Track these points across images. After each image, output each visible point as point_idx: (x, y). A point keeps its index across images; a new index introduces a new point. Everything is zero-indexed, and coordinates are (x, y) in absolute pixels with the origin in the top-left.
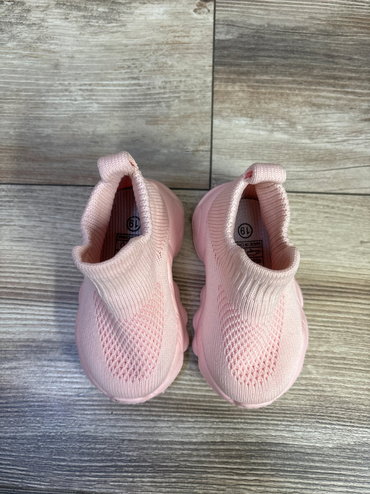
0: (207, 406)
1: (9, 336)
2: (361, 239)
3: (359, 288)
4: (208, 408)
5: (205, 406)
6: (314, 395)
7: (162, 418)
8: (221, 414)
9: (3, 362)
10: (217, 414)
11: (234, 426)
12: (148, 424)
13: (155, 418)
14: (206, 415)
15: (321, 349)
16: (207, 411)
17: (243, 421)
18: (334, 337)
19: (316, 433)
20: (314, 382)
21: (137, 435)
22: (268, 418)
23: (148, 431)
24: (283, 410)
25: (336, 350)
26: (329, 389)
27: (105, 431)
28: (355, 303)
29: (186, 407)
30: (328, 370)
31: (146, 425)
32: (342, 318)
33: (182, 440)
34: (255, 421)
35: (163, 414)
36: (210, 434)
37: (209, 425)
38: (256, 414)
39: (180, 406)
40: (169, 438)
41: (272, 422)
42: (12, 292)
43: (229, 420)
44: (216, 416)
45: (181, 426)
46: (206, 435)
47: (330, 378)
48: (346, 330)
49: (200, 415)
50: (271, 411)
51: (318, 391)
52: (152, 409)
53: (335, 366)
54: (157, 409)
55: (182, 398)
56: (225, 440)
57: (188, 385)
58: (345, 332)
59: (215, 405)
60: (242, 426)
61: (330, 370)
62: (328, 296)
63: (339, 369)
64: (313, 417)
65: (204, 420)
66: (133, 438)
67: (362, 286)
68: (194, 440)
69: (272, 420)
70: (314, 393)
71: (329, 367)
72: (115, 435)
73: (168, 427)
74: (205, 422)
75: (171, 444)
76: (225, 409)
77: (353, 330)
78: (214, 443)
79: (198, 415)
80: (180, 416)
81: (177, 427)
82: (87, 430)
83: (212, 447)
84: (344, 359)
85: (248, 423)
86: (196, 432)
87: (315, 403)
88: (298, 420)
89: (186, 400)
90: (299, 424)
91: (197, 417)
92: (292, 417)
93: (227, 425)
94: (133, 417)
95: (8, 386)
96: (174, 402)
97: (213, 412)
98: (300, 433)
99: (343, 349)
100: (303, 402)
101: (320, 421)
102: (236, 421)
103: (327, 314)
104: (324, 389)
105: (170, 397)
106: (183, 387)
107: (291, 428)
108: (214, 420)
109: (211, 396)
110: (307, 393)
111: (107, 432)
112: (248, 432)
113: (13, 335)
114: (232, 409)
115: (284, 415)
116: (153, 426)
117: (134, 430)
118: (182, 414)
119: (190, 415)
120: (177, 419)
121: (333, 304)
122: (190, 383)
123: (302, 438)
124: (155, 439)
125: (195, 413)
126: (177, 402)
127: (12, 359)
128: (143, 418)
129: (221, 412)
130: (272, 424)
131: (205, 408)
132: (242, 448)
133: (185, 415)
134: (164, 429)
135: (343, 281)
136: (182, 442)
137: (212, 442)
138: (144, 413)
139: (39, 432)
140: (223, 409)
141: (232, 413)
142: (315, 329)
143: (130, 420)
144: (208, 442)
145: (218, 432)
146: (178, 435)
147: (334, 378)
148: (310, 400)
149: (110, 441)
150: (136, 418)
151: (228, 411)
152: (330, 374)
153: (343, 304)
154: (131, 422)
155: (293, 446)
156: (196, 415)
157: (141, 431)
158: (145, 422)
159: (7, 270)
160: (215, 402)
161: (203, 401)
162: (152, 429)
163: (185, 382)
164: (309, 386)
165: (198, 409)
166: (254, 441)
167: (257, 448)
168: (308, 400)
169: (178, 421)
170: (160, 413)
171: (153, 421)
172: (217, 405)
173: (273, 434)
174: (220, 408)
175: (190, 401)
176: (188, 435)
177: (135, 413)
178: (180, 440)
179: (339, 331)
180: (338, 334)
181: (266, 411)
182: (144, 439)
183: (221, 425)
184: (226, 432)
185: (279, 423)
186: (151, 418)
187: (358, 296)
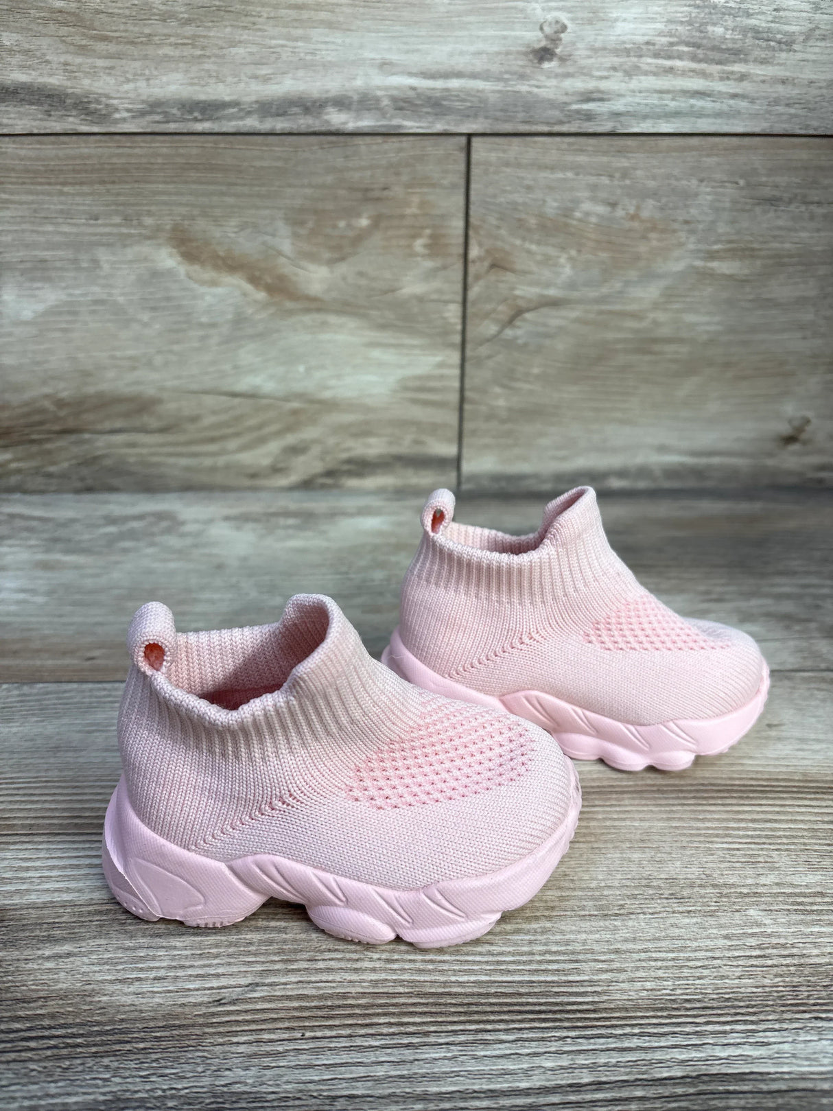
0: (541, 1004)
1: (66, 897)
2: (767, 722)
3: (796, 784)
4: (543, 1008)
5: (534, 1004)
6: (787, 966)
7: (432, 1039)
8: (579, 1019)
9: (41, 945)
10: (568, 1019)
11: (618, 1045)
12: (396, 1054)
13: (415, 1040)
14: (543, 1025)
15: (763, 880)
16: (543, 1016)
17: (636, 1030)
18: (782, 860)
19: (824, 1042)
20: (774, 941)
21: (370, 1084)
22: (697, 1020)
23: (398, 1073)
24: (728, 1000)
25: (796, 880)
26: (816, 952)
27: (285, 1079)
28: (799, 806)
29: (489, 1009)
30: (794, 917)
31: (392, 1059)
32: (784, 830)
33: (492, 1087)
34: (666, 1029)
35: (433, 1028)
36: (562, 1068)
37: (554, 1047)
38: (665, 1014)
39: (474, 1008)
40: (455, 1084)
41: (709, 1028)
42: (91, 824)
43: (603, 1031)
44: (567, 1024)
45: (482, 1053)
46: (552, 1070)
47: (808, 930)
48: (803, 847)
49: (527, 1026)
50: (698, 1005)
51: (792, 956)
52: (406, 1020)
53: (808, 908)
54: (417, 1020)
55: (475, 990)
56: (604, 1079)
57: (487, 962)
58: (801, 850)
59: (558, 1000)
60: (635, 1042)
61: (803, 917)
62: (741, 798)
63: (820, 912)
64: (801, 1008)
65: (540, 1035)
66: (359, 1092)
67: (799, 781)
68: (524, 1085)
69: (708, 1023)
70: (785, 962)
71: (795, 910)
72: (311, 1086)
73: (449, 1059)
74: (543, 1039)
75: (464, 1099)
76: (585, 1007)
77: (816, 847)
78: (577, 1087)
79: (523, 1026)
80: (477, 1031)
81: (474, 1057)
82: (238, 1080)
83: (573, 1098)
84: (822, 895)
85: (650, 1035)
86: (525, 1066)
87: (796, 980)
88: (770, 1017)
89: (488, 995)
90: (777, 1026)
91: (521, 1029)
92: (754, 1014)
93: (600, 1043)
94: (359, 1042)
95: (41, 994)
96: (459, 1001)
97: (558, 1016)
98: (786, 1047)
99: (812, 878)
100: (767, 982)
101: (823, 1015)
102: (619, 1032)
103: (751, 825)
104: (805, 952)
105: (447, 990)
106: (475, 967)
107: (760, 1037)
108: (565, 1033)
109: (546, 982)
110: (770, 962)
111: (288, 1082)
112: (658, 1055)
113: (77, 894)
114: (602, 1006)
115: (733, 1011)
116: (411, 1058)
117: (361, 1072)
118: (482, 1026)
119: (502, 1026)
120: (471, 1037)
121: (758, 809)
122: (491, 958)
123: (794, 1056)
124: (419, 1090)
125: (513, 1021)
126: (466, 1001)
127: (65, 938)
128: (383, 1042)
129: (579, 1015)
130: (712, 1033)
131: (537, 1008)
132: (651, 1092)
133: (489, 1027)
134: (440, 1063)
135: (759, 776)
136: (491, 1091)
137: (571, 1085)
138: (385, 1030)
139: (104, 1094)
140: (581, 1007)
141: (605, 1015)
142: (738, 849)
143: (349, 1049)
144: (561, 1086)
145: (581, 1060)
146: (480, 1075)
147: (816, 929)
148: (781, 976)
149: (297, 1103)
150: (366, 1044)
151: (594, 1011)
152: (807, 924)
153: (777, 809)
154: (354, 1054)
155: (780, 1077)
156: (517, 1026)
157: (380, 1071)
158: (389, 1051)
159: (87, 791)
160: (557, 994)
161: (529, 994)
162: (408, 1065)
163: (478, 958)
164: (768, 948)
165: (521, 1012)
166: (679, 1074)
167: (691, 1090)
168: (776, 976)
169: (473, 1042)
170: (426, 1028)
171: (407, 1046)
172: (566, 999)
173: (723, 1055)
174: (575, 1007)
175: (496, 995)
176: (506, 1073)
177: (363, 1031)
178: (485, 1087)
179: (787, 850)
180: (788, 855)
181: (688, 1006)
182: (390, 1091)
183: (585, 1045)
184: (602, 1059)
185: (728, 1028)
186: (405, 1041)
187: (800, 796)
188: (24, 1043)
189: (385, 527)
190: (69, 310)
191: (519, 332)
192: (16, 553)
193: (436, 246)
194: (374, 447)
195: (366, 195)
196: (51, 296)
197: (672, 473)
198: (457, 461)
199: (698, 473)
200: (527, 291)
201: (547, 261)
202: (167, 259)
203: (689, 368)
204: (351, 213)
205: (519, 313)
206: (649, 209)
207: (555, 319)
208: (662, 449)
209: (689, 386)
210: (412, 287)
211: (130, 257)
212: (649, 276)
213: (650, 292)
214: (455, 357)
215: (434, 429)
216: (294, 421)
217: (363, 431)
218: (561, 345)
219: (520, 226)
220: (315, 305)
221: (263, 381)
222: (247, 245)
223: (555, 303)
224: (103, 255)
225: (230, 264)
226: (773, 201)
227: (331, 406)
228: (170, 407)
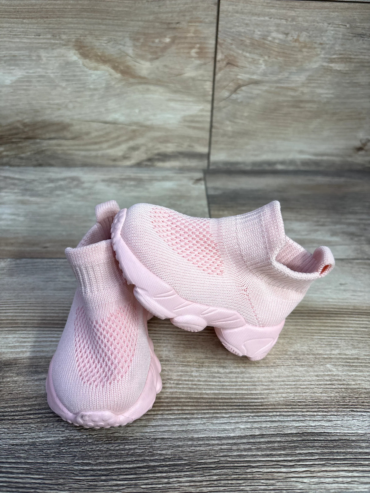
0: (240, 403)
1: (42, 354)
2: (340, 283)
3: (350, 311)
4: (241, 404)
5: (237, 402)
6: (341, 388)
7: (195, 416)
8: (255, 409)
9: (33, 375)
10: (251, 409)
11: (271, 419)
12: (181, 422)
13: (188, 416)
14: (241, 411)
15: (333, 352)
16: (240, 407)
17: (278, 414)
18: (342, 343)
19: (354, 421)
20: (336, 378)
21: (170, 433)
22: (303, 410)
23: (182, 429)
24: (316, 402)
25: (347, 352)
26: (353, 383)
27: (136, 431)
28: (351, 320)
29: (218, 404)
30: (346, 368)
31: (179, 423)
32: (344, 331)
33: (219, 435)
34: (290, 413)
35: (195, 412)
36: (248, 428)
37: (245, 420)
38: (290, 407)
39: (212, 404)
40: (205, 434)
41: (308, 413)
42: (50, 323)
43: (264, 414)
44: (250, 411)
45: (216, 422)
46: (244, 429)
47: (350, 374)
48: (351, 338)
49: (234, 411)
50: (304, 404)
51: (344, 384)
52: (184, 408)
53: (351, 364)
54: (189, 408)
55: (213, 396)
56: (264, 433)
57: (218, 385)
58: (350, 340)
59: (247, 401)
60: (277, 418)
61: (349, 368)
62: (327, 316)
63: (356, 366)
64: (346, 406)
65: (239, 415)
66: (166, 437)
67: (351, 309)
68: (232, 435)
69: (307, 411)
70: (340, 387)
71: (346, 365)
72: (147, 434)
73: (202, 424)
74: (240, 417)
75: (208, 440)
76: (258, 404)
77: (357, 338)
78: (253, 436)
79: (232, 411)
80: (214, 413)
81: (212, 424)
82: (116, 431)
83: (252, 441)
84: (358, 359)
85: (284, 416)
86: (233, 427)
87: (344, 394)
88: (333, 410)
89: (218, 399)
90: (336, 414)
91: (231, 412)
92: (327, 408)
93: (263, 419)
94: (165, 417)
95: (34, 395)
96: (206, 401)
97: (247, 407)
98: (339, 422)
99: (354, 352)
100: (332, 395)
101: (355, 410)
102: (271, 414)
103: (330, 328)
104: (349, 383)
105: (201, 396)
106: (213, 387)
107: (328, 418)
108: (249, 414)
109: (242, 394)
110: (334, 387)
111: (137, 432)
112: (287, 424)
113: (46, 353)
114: (265, 403)
115: (318, 407)
116: (187, 423)
117: (166, 428)
118: (216, 411)
119: (224, 411)
120: (211, 415)
121: (333, 321)
122: (220, 384)
123: (342, 426)
124: (190, 436)
125: (228, 409)
126: (209, 401)
127: (42, 372)
128: (175, 417)
129: (255, 407)
130: (309, 415)
131: (238, 404)
132: (283, 439)
133: (218, 411)
134: (198, 425)
135: (335, 307)
136: (219, 437)
137: (251, 436)
138: (176, 412)
139: (62, 437)
140: (256, 404)
141: (266, 407)
142: (324, 339)
143: (162, 419)
144: (247, 436)
145: (255, 425)
146: (215, 430)
147: (354, 373)
148: (338, 393)
149: (141, 441)
150: (169, 417)
151: (262, 406)
152: (350, 371)
153: (341, 321)
154: (163, 422)
155: (336, 434)
156: (230, 411)
157: (174, 429)
158: (178, 420)
159: (48, 308)
160: (247, 399)
161: (235, 399)
162: (185, 427)
163: (214, 384)
164: (333, 381)
165: (231, 406)
166: (295, 432)
167: (299, 439)
168: (336, 393)
169: (212, 417)
170: (193, 412)
171: (185, 419)
172: (250, 401)
173: (313, 425)
174: (253, 404)
175: (221, 399)
176: (225, 430)
177: (167, 412)
178: (217, 435)
179: (344, 339)
180: (345, 342)
181: (300, 404)
182: (178, 436)
183: (257, 419)
184: (264, 425)
185: (315, 414)
186: (185, 416)
187: (351, 316)
188: (28, 416)
189: (175, 187)
190: (27, 80)
191: (239, 96)
192: (8, 196)
193: (201, 53)
194: (170, 148)
195: (169, 26)
196: (19, 73)
197: (305, 163)
198: (208, 155)
199: (316, 163)
200: (243, 76)
201: (254, 62)
202: (73, 56)
203: (317, 114)
204: (161, 35)
205: (239, 87)
206: (304, 37)
207: (256, 90)
208: (301, 152)
209: (315, 124)
210: (190, 73)
211: (56, 55)
212: (301, 70)
213: (301, 78)
214: (209, 107)
215: (198, 140)
216: (134, 135)
217: (165, 140)
218: (258, 103)
219: (242, 44)
220: (143, 80)
221: (119, 116)
222: (111, 50)
223: (256, 83)
224: (43, 53)
225: (104, 59)
226: (361, 35)
227: (150, 128)
228: (77, 127)
